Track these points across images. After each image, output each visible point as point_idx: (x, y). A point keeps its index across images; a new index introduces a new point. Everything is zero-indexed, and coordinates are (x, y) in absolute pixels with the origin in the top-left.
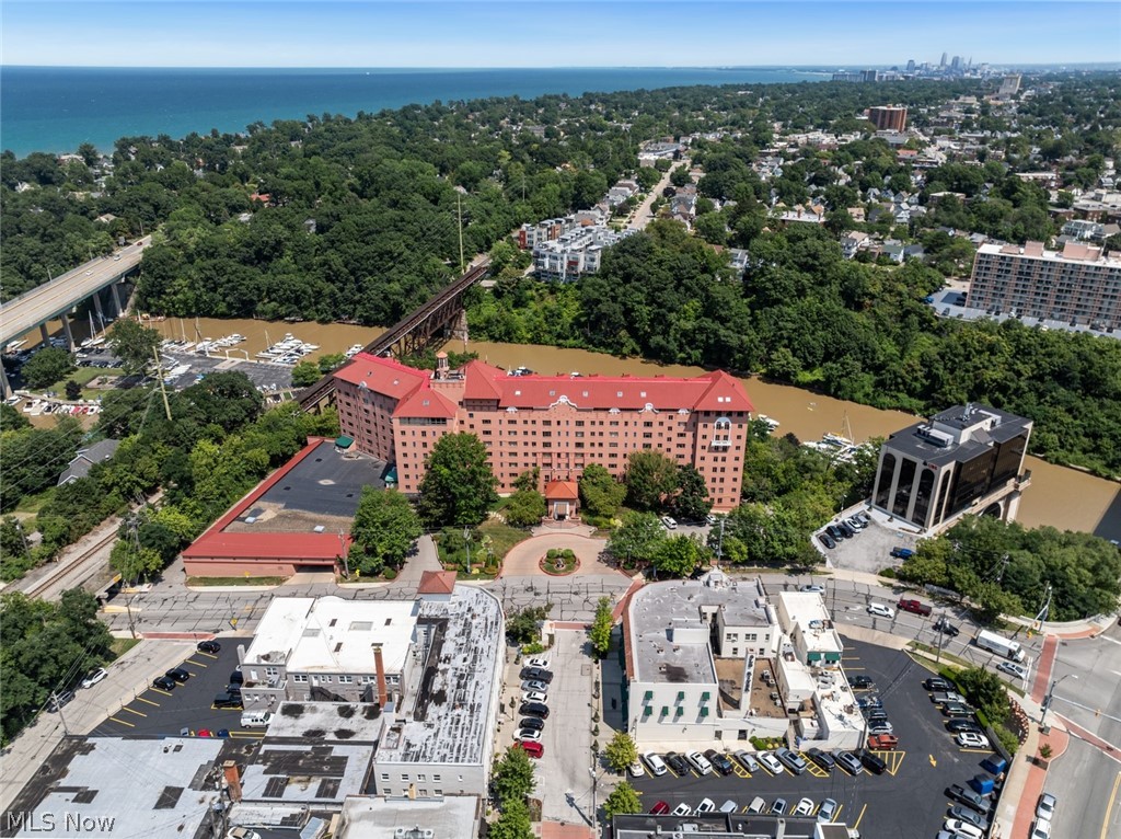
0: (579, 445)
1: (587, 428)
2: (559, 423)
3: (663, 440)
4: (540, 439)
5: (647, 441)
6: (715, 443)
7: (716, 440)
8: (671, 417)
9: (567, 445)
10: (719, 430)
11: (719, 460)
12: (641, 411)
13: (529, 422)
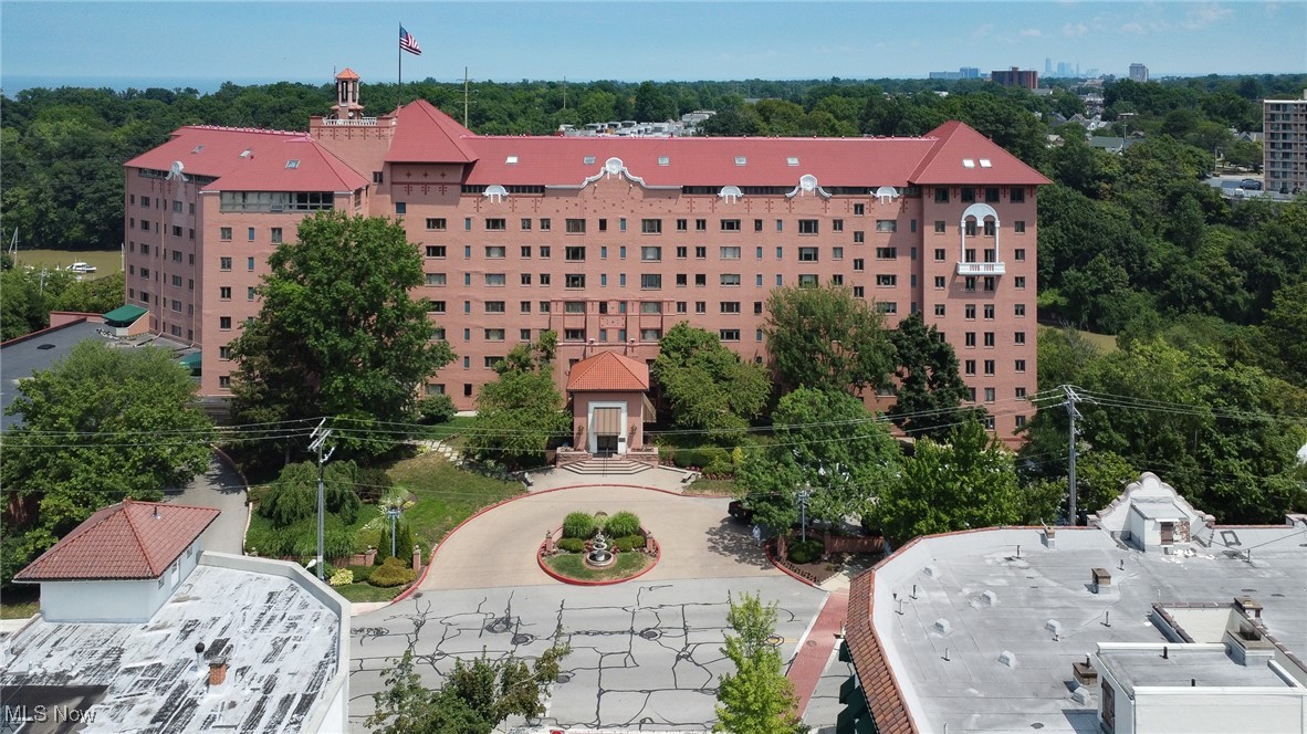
0: (650, 280)
1: (670, 238)
2: (603, 225)
3: (846, 268)
4: (560, 266)
5: (808, 268)
6: (965, 269)
7: (967, 261)
8: (859, 209)
9: (623, 282)
10: (972, 239)
11: (980, 312)
12: (790, 195)
13: (536, 224)
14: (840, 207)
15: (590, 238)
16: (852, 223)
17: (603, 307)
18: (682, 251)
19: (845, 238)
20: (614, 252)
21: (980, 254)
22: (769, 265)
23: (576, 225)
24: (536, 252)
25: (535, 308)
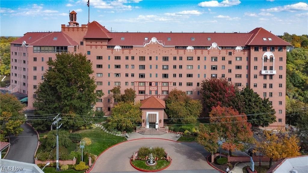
0: (165, 76)
1: (171, 63)
2: (150, 58)
4: (137, 71)
6: (264, 72)
7: (264, 70)
8: (230, 54)
9: (157, 76)
10: (266, 63)
11: (268, 86)
12: (209, 49)
13: (130, 58)
14: (224, 53)
15: (147, 62)
16: (228, 58)
17: (150, 84)
18: (175, 67)
19: (226, 62)
20: (154, 67)
21: (268, 68)
22: (202, 71)
23: (142, 58)
24: (130, 67)
25: (130, 84)
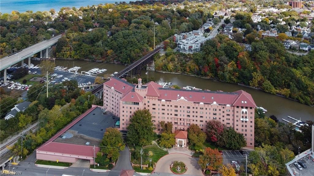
0: (189, 116)
1: (191, 110)
2: (181, 107)
3: (221, 117)
4: (174, 113)
5: (215, 116)
6: (242, 119)
8: (224, 108)
9: (184, 116)
10: (243, 114)
11: (244, 126)
12: (211, 105)
13: (170, 106)
14: (220, 107)
15: (178, 109)
16: (222, 110)
17: (181, 119)
18: (193, 112)
19: (221, 112)
20: (182, 111)
21: (244, 117)
22: (208, 115)
23: (176, 107)
24: (170, 110)
25: (170, 119)
